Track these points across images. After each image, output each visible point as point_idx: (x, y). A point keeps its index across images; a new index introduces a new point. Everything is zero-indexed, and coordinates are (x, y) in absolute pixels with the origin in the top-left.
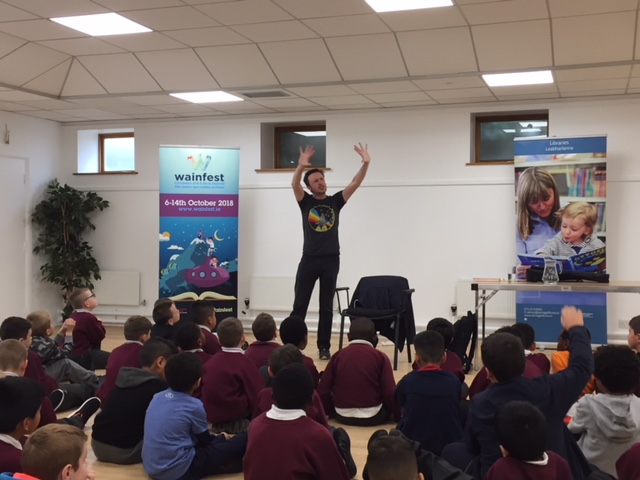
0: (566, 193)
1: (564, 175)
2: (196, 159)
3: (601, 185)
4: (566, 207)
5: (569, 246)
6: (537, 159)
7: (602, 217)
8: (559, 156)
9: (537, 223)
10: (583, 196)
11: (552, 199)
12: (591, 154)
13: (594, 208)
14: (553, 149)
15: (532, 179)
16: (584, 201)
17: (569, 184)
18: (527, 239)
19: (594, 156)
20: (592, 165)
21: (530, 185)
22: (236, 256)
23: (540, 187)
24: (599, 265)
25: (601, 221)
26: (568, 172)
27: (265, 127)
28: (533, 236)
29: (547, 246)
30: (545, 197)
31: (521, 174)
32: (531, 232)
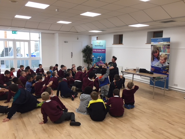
0: (161, 52)
2: (98, 42)
4: (161, 55)
5: (161, 64)
6: (155, 43)
7: (168, 58)
9: (155, 58)
10: (164, 52)
11: (158, 53)
15: (154, 48)
16: (164, 54)
19: (167, 43)
22: (105, 60)
26: (161, 46)
30: (156, 52)
31: (152, 47)
32: (153, 60)
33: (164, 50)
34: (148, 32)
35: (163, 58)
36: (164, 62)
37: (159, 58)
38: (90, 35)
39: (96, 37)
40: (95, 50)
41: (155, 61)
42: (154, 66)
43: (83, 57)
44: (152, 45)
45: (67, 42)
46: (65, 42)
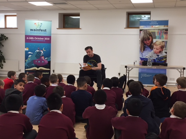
0: (155, 38)
1: (155, 32)
2: (37, 24)
3: (166, 36)
4: (155, 42)
5: (156, 55)
6: (147, 27)
7: (166, 46)
8: (154, 26)
10: (161, 39)
11: (151, 40)
12: (163, 26)
13: (164, 43)
14: (152, 24)
15: (145, 33)
16: (161, 40)
17: (156, 35)
18: (143, 52)
19: (164, 27)
20: (164, 29)
21: (144, 35)
22: (50, 56)
23: (147, 36)
24: (164, 61)
25: (166, 47)
26: (156, 31)
27: (60, 14)
28: (145, 51)
29: (149, 55)
30: (149, 39)
33: (160, 36)
35: (158, 47)
36: (160, 52)
37: (153, 47)
40: (31, 38)
41: (146, 51)
44: (141, 30)
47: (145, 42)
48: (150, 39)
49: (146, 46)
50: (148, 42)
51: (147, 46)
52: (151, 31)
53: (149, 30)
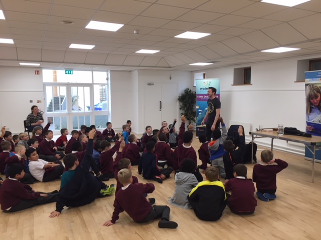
2: (206, 83)
6: (313, 80)
9: (313, 108)
15: (311, 89)
18: (309, 114)
21: (310, 91)
23: (314, 93)
28: (311, 113)
29: (317, 118)
31: (307, 87)
32: (310, 112)
34: (298, 61)
38: (192, 71)
39: (203, 73)
40: (201, 97)
41: (313, 112)
42: (312, 122)
43: (180, 109)
44: (306, 85)
45: (153, 84)
46: (149, 84)
47: (312, 101)
48: (318, 97)
49: (313, 106)
50: (315, 101)
51: (315, 106)
52: (318, 86)
53: (316, 84)
